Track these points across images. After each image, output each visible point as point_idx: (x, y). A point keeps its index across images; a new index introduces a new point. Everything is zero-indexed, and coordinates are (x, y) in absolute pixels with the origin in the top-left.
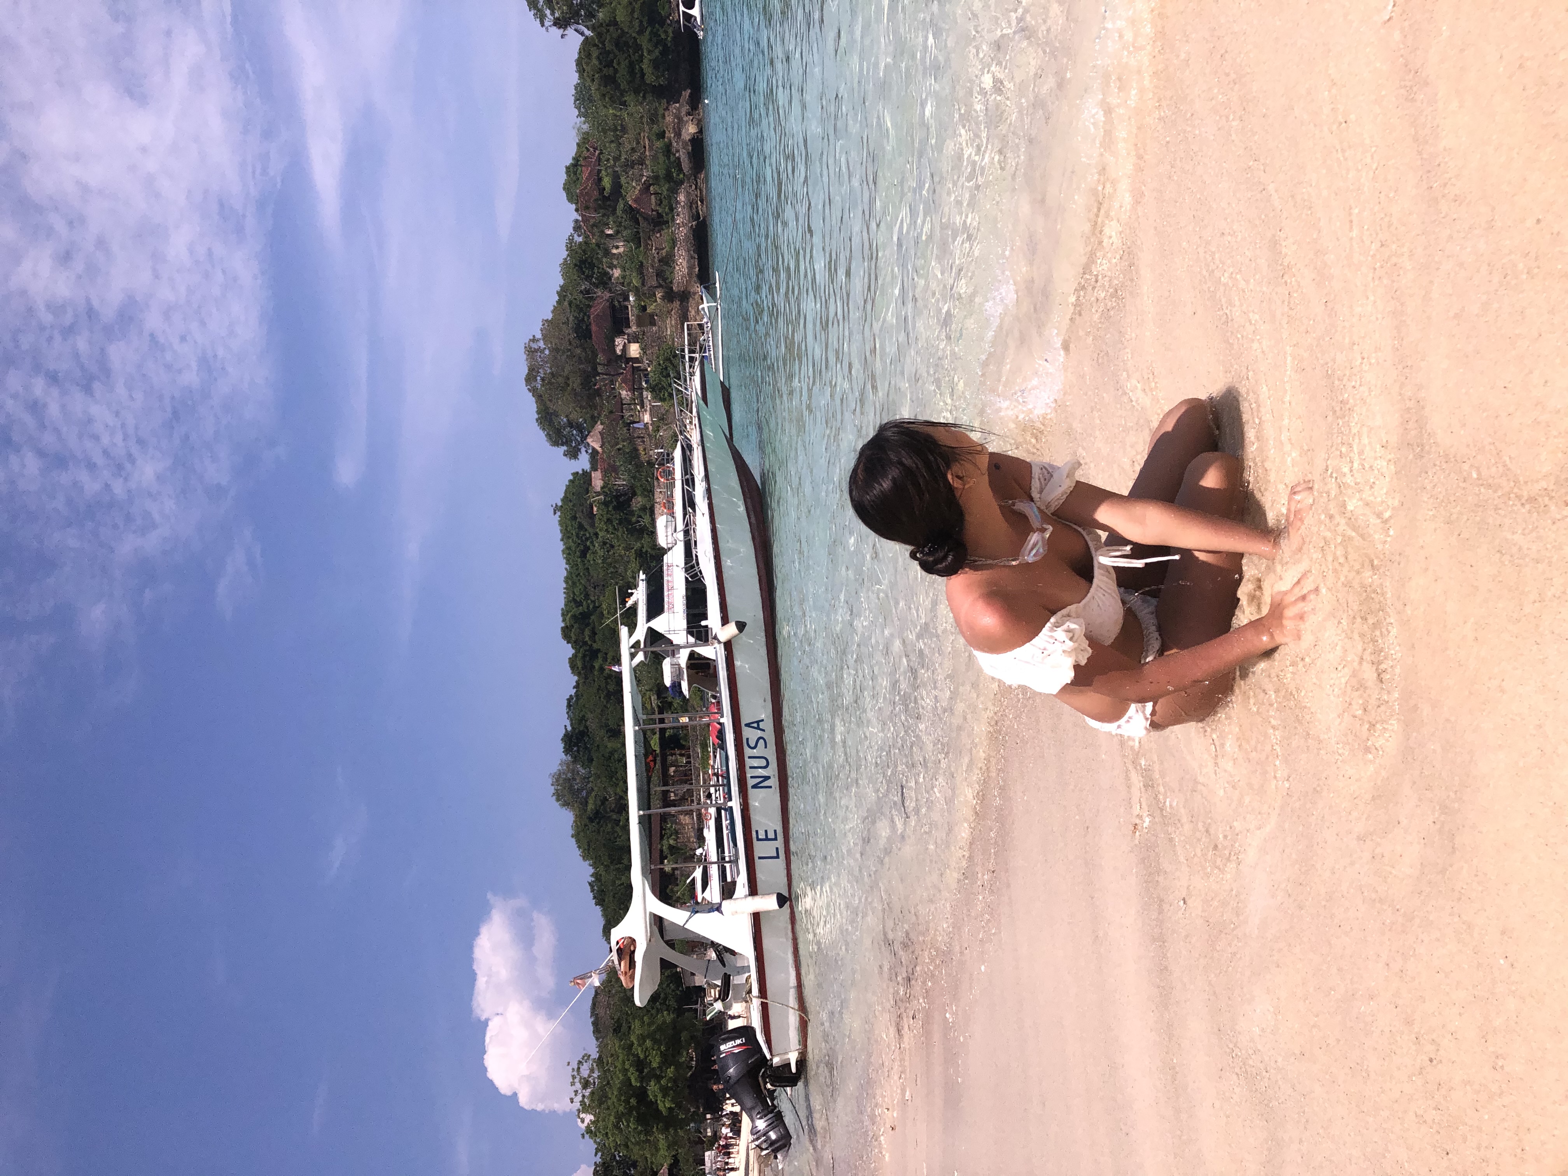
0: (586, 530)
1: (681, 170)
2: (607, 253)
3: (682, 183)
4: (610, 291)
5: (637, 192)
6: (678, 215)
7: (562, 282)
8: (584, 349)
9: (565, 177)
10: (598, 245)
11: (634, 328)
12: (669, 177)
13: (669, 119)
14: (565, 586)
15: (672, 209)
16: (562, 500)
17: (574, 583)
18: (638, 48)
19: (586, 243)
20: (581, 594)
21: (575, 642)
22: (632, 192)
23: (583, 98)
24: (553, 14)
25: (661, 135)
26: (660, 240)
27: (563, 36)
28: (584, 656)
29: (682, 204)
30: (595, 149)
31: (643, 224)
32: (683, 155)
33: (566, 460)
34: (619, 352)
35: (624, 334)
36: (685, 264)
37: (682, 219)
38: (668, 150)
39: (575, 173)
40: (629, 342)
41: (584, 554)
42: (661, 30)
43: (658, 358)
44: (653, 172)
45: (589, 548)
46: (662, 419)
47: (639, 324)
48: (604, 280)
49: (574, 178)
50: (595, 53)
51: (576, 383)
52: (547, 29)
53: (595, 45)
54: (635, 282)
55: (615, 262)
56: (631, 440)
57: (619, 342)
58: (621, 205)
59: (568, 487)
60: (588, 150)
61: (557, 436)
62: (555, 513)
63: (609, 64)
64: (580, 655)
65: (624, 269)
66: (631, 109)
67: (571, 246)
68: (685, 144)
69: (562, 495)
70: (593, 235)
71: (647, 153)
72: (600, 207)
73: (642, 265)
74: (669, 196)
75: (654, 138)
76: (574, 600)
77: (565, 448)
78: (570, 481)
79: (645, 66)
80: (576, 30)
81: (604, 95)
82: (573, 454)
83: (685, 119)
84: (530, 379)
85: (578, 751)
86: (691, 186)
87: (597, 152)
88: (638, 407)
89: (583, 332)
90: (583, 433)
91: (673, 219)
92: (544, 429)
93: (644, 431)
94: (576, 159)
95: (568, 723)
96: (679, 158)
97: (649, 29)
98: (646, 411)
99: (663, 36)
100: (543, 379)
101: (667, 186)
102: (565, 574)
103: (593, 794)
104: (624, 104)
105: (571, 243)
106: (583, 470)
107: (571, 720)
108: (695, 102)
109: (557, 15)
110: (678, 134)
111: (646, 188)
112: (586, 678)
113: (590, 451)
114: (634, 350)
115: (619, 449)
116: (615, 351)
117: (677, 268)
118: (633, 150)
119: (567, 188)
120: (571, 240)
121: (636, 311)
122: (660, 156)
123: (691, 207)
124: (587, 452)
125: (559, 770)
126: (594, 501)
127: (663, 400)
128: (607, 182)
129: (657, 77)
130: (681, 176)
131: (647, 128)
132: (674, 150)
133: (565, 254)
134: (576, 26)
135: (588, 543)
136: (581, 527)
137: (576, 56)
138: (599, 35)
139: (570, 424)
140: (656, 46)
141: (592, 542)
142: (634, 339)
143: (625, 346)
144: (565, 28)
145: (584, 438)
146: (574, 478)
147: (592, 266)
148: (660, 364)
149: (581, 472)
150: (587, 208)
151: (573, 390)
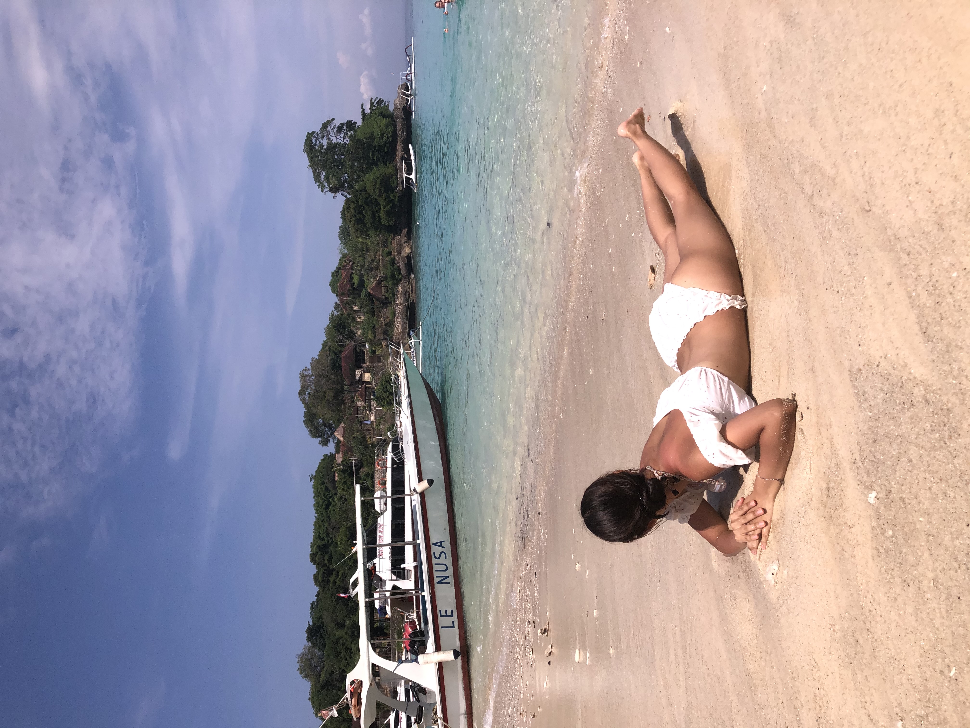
0: (330, 491)
1: (400, 273)
2: (354, 319)
3: (401, 280)
4: (355, 341)
5: (373, 285)
6: (397, 299)
7: (325, 338)
8: (336, 376)
9: (331, 278)
10: (349, 315)
11: (368, 364)
12: (393, 277)
13: (394, 244)
14: (314, 527)
15: (394, 295)
16: (316, 472)
17: (320, 526)
18: (378, 204)
19: (342, 315)
20: (324, 533)
21: (318, 564)
22: (370, 285)
23: (344, 234)
24: (329, 185)
25: (390, 253)
26: (386, 312)
27: (334, 197)
28: (324, 573)
29: (400, 292)
30: (350, 261)
31: (376, 303)
32: (401, 265)
33: (320, 446)
34: (357, 378)
35: (362, 367)
36: (400, 327)
37: (399, 302)
38: (393, 262)
39: (337, 276)
40: (364, 372)
41: (327, 507)
42: (392, 195)
43: (381, 380)
44: (383, 274)
45: (331, 503)
46: (381, 418)
47: (371, 361)
48: (351, 336)
49: (337, 279)
50: (352, 206)
51: (330, 395)
52: (325, 193)
53: (353, 202)
54: (370, 336)
55: (359, 326)
56: (362, 431)
57: (358, 372)
58: (363, 293)
59: (320, 464)
60: (346, 262)
61: (315, 432)
62: (311, 481)
63: (361, 213)
64: (321, 573)
65: (363, 329)
66: (373, 239)
67: (332, 318)
68: (403, 259)
69: (316, 469)
70: (346, 310)
71: (381, 263)
72: (351, 294)
73: (374, 327)
74: (393, 288)
75: (385, 255)
76: (319, 537)
77: (320, 439)
78: (322, 460)
79: (382, 214)
80: (342, 194)
81: (357, 230)
82: (325, 443)
83: (404, 245)
84: (301, 393)
85: (316, 639)
86: (406, 283)
87: (351, 263)
88: (368, 412)
89: (336, 366)
90: (332, 429)
91: (394, 301)
92: (308, 427)
93: (370, 427)
94: (338, 269)
95: (310, 620)
96: (399, 267)
97: (385, 194)
98: (372, 414)
99: (392, 198)
100: (309, 394)
101: (392, 282)
102: (314, 520)
103: (324, 670)
104: (368, 236)
105: (332, 316)
106: (331, 453)
107: (313, 618)
108: (409, 236)
109: (331, 186)
110: (399, 253)
111: (379, 282)
112: (324, 588)
113: (336, 441)
114: (367, 377)
115: (354, 437)
116: (355, 377)
117: (396, 329)
118: (372, 261)
119: (332, 284)
120: (332, 314)
121: (369, 354)
122: (388, 265)
123: (405, 294)
124: (333, 442)
125: (303, 653)
126: (336, 470)
127: (383, 406)
128: (356, 280)
129: (389, 221)
130: (400, 277)
131: (381, 249)
132: (396, 262)
133: (328, 322)
134: (342, 192)
135: (331, 500)
136: (327, 489)
137: (341, 209)
138: (356, 196)
139: (324, 425)
140: (388, 204)
141: (333, 499)
142: (367, 370)
143: (361, 375)
144: (336, 193)
145: (332, 433)
146: (325, 458)
147: (344, 327)
148: (382, 384)
149: (329, 454)
150: (343, 294)
151: (328, 400)
